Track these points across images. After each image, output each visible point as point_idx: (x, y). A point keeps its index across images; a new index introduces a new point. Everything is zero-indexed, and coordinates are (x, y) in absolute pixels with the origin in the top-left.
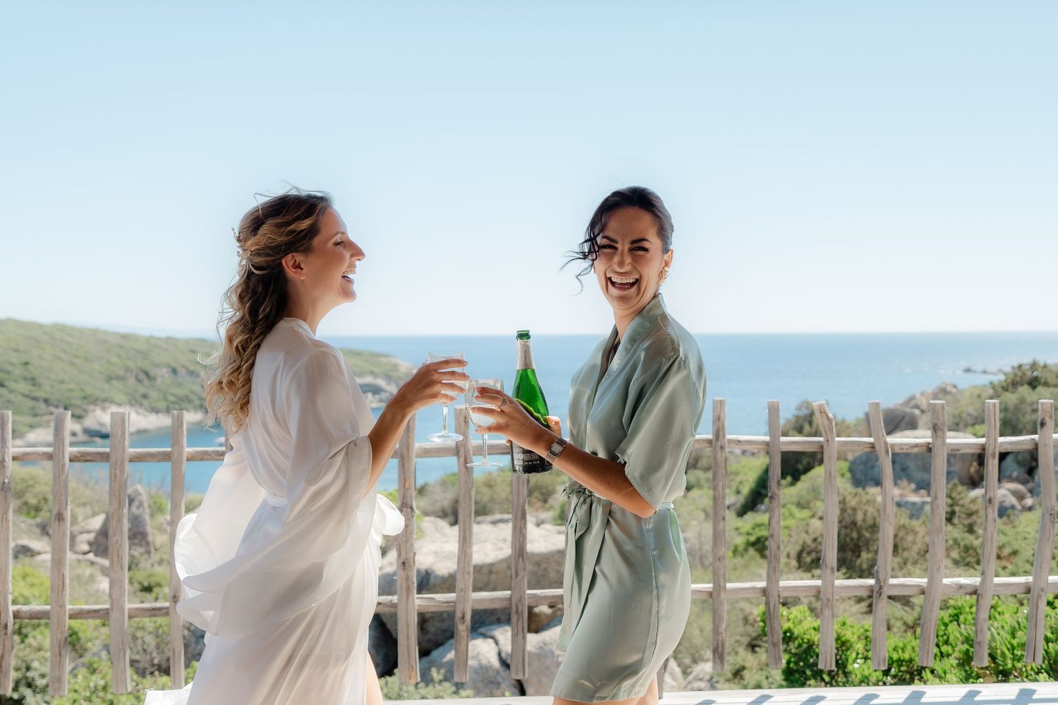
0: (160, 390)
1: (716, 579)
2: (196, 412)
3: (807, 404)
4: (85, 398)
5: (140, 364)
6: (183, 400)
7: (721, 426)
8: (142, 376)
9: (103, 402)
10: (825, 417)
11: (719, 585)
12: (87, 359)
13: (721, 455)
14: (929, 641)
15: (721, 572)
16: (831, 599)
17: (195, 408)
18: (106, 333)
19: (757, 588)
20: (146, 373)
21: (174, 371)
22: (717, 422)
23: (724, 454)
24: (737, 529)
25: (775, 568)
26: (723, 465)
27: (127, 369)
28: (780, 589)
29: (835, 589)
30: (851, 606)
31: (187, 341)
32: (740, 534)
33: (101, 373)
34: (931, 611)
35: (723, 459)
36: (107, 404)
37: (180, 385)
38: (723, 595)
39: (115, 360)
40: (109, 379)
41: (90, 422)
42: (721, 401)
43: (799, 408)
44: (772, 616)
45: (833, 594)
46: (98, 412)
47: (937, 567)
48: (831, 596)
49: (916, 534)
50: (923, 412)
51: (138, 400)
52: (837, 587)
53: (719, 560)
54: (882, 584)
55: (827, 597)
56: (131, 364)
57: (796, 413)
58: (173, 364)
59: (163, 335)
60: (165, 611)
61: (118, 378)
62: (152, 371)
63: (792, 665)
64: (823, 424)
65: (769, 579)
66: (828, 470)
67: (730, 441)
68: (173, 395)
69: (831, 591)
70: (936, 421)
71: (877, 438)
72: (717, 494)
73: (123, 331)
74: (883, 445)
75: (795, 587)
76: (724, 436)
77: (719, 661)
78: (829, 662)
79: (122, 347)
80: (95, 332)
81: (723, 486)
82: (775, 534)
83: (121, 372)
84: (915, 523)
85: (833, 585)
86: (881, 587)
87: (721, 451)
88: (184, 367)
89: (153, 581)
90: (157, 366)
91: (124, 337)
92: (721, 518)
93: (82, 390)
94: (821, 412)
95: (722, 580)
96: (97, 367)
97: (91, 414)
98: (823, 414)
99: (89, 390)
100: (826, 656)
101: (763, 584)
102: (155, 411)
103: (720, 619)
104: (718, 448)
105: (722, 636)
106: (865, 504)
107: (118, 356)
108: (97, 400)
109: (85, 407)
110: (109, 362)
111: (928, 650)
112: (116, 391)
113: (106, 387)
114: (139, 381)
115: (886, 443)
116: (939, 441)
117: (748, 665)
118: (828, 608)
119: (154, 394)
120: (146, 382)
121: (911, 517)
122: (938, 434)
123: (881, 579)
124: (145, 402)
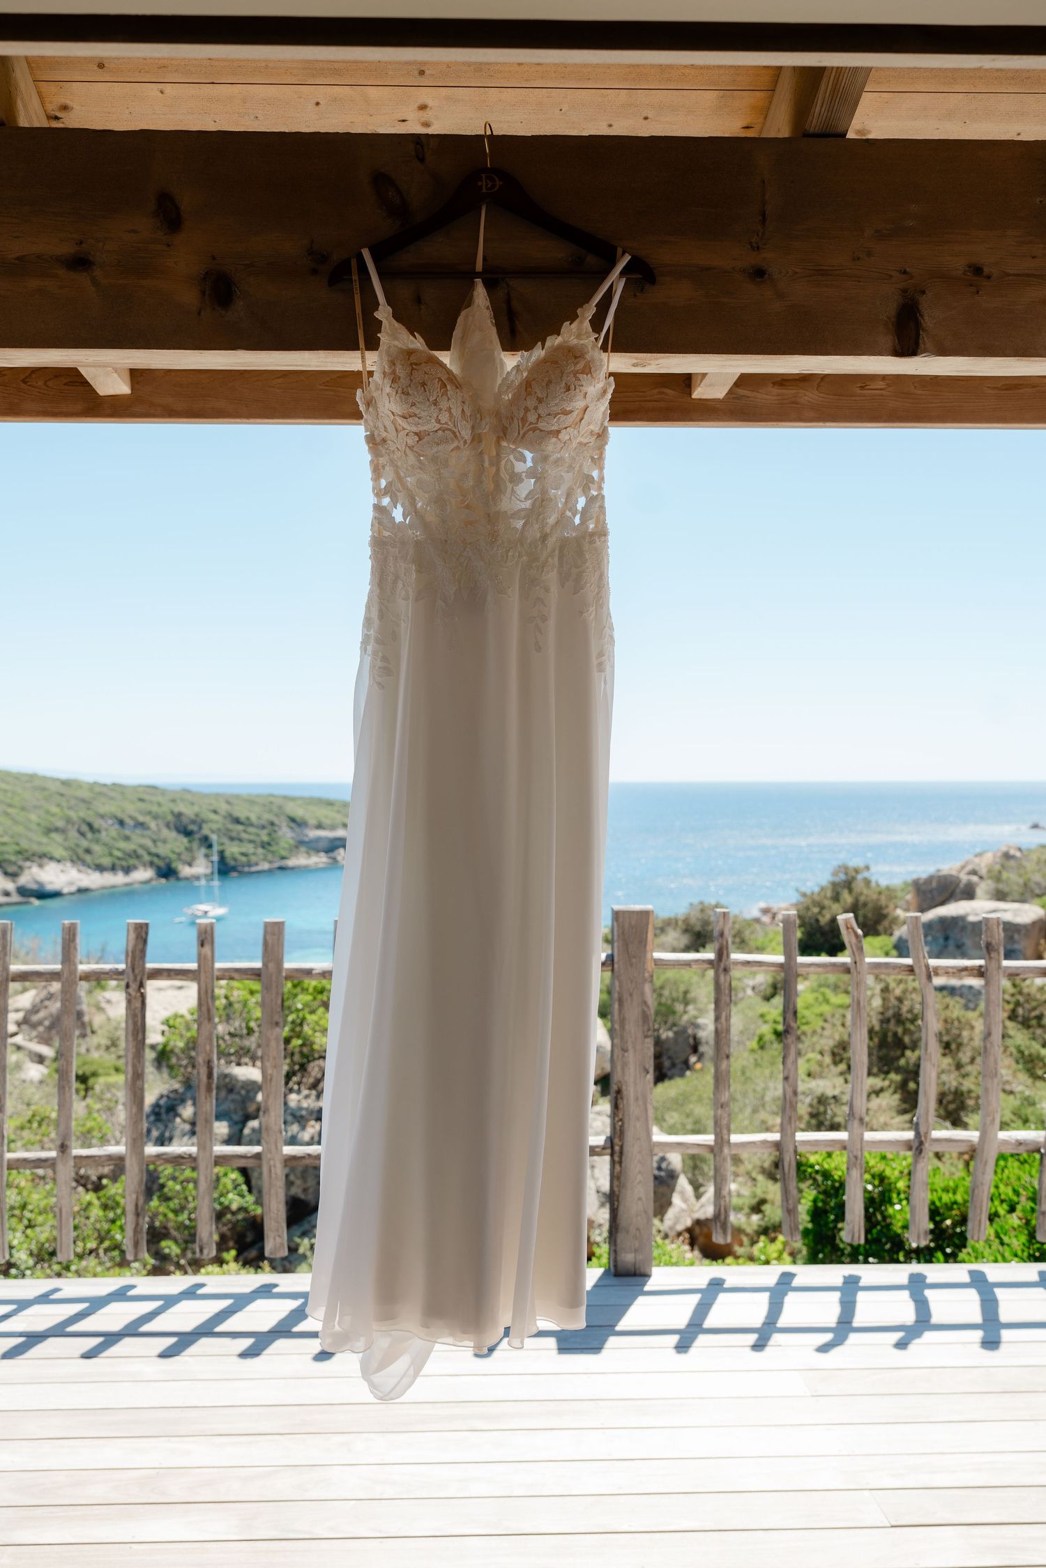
0: (105, 845)
1: (718, 1130)
2: (145, 870)
3: (845, 869)
4: (19, 853)
5: (82, 814)
6: (130, 856)
7: (725, 943)
8: (85, 828)
9: (43, 857)
10: (852, 934)
11: (722, 1138)
12: (23, 809)
13: (725, 980)
14: (981, 1210)
15: (725, 1122)
16: (859, 1157)
17: (145, 865)
18: (44, 778)
19: (768, 1142)
20: (90, 826)
21: (121, 823)
22: (720, 939)
23: (728, 978)
24: (762, 1016)
25: (790, 1118)
26: (727, 992)
27: (69, 821)
28: (797, 1144)
29: (864, 1144)
30: (892, 1118)
31: (135, 788)
32: (766, 1022)
33: (39, 825)
34: (983, 1173)
35: (727, 984)
36: (45, 860)
37: (127, 838)
38: (726, 1151)
39: (54, 810)
40: (49, 831)
41: (24, 880)
42: (724, 913)
43: (835, 874)
44: (786, 1177)
45: (861, 1150)
46: (35, 870)
47: (991, 1118)
48: (859, 1154)
49: (972, 1028)
50: (981, 878)
51: (79, 858)
52: (867, 1142)
53: (722, 1106)
54: (923, 1139)
55: (855, 1153)
56: (72, 814)
57: (831, 878)
58: (120, 815)
59: (108, 781)
60: (50, 1162)
61: (57, 830)
62: (97, 823)
63: (820, 1204)
64: (850, 942)
65: (782, 1130)
66: (856, 999)
67: (737, 963)
68: (119, 849)
69: (859, 1147)
70: (989, 939)
71: (916, 959)
72: (719, 1026)
73: (64, 776)
74: (924, 968)
75: (817, 1141)
76: (728, 956)
77: (721, 1231)
78: (856, 1235)
79: (62, 795)
80: (32, 777)
81: (726, 1017)
82: (791, 1076)
83: (60, 824)
84: (971, 1015)
85: (862, 1139)
86: (921, 1143)
87: (725, 975)
88: (131, 817)
89: (88, 1070)
90: (102, 817)
91: (66, 783)
92: (724, 1056)
93: (17, 844)
94: (848, 928)
95: (725, 1132)
96: (33, 817)
97: (26, 872)
98: (850, 930)
99: (25, 844)
100: (854, 1227)
101: (776, 1136)
102: (100, 868)
103: (722, 1180)
104: (721, 970)
105: (725, 1201)
106: (911, 993)
107: (58, 805)
108: (34, 855)
109: (20, 863)
110: (48, 812)
111: (980, 1221)
112: (55, 846)
113: (45, 840)
114: (83, 834)
115: (927, 966)
116: (993, 965)
117: (769, 1197)
118: (856, 1167)
119: (96, 848)
120: (89, 835)
121: (967, 1008)
122: (992, 955)
123: (922, 1133)
124: (88, 858)
